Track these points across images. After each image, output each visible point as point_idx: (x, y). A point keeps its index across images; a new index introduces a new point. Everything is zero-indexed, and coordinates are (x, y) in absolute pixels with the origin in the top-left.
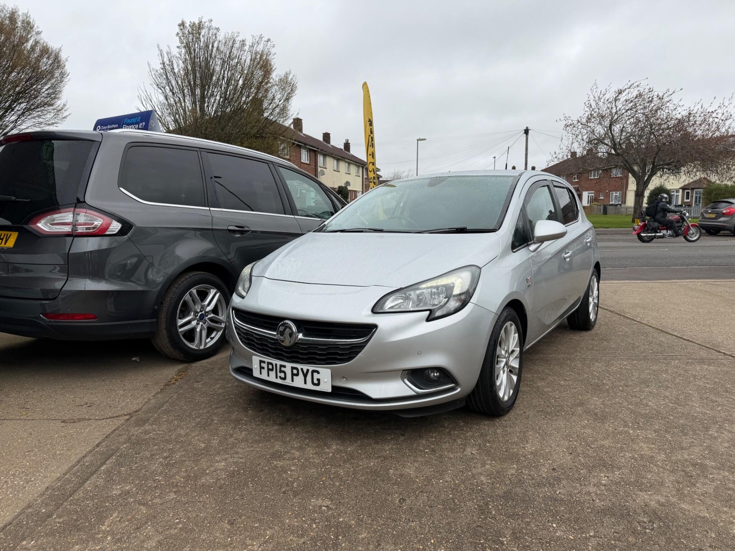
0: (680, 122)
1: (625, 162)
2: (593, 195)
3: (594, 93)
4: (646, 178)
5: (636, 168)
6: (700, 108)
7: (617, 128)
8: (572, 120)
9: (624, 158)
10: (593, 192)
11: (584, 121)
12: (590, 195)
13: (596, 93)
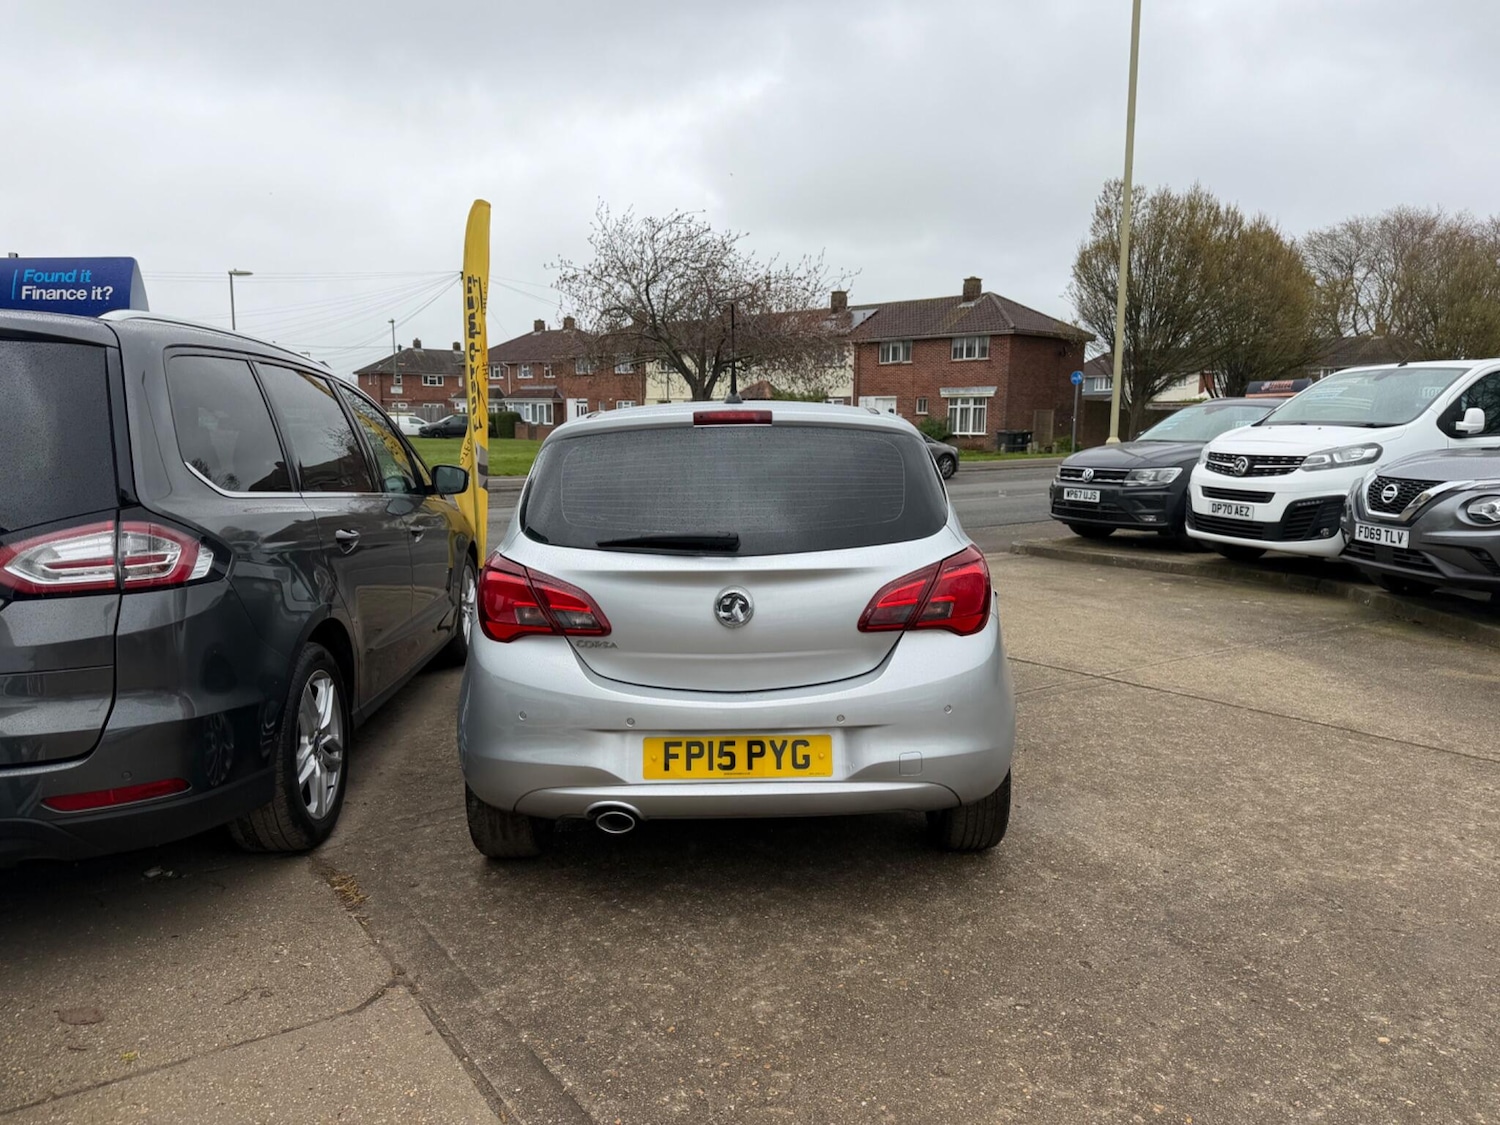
0: (755, 288)
1: (672, 354)
2: (586, 405)
3: (604, 221)
4: (706, 383)
5: (688, 362)
6: (784, 271)
7: (656, 290)
8: (575, 269)
9: (671, 347)
10: (586, 400)
11: (595, 271)
12: (581, 405)
13: (609, 221)
